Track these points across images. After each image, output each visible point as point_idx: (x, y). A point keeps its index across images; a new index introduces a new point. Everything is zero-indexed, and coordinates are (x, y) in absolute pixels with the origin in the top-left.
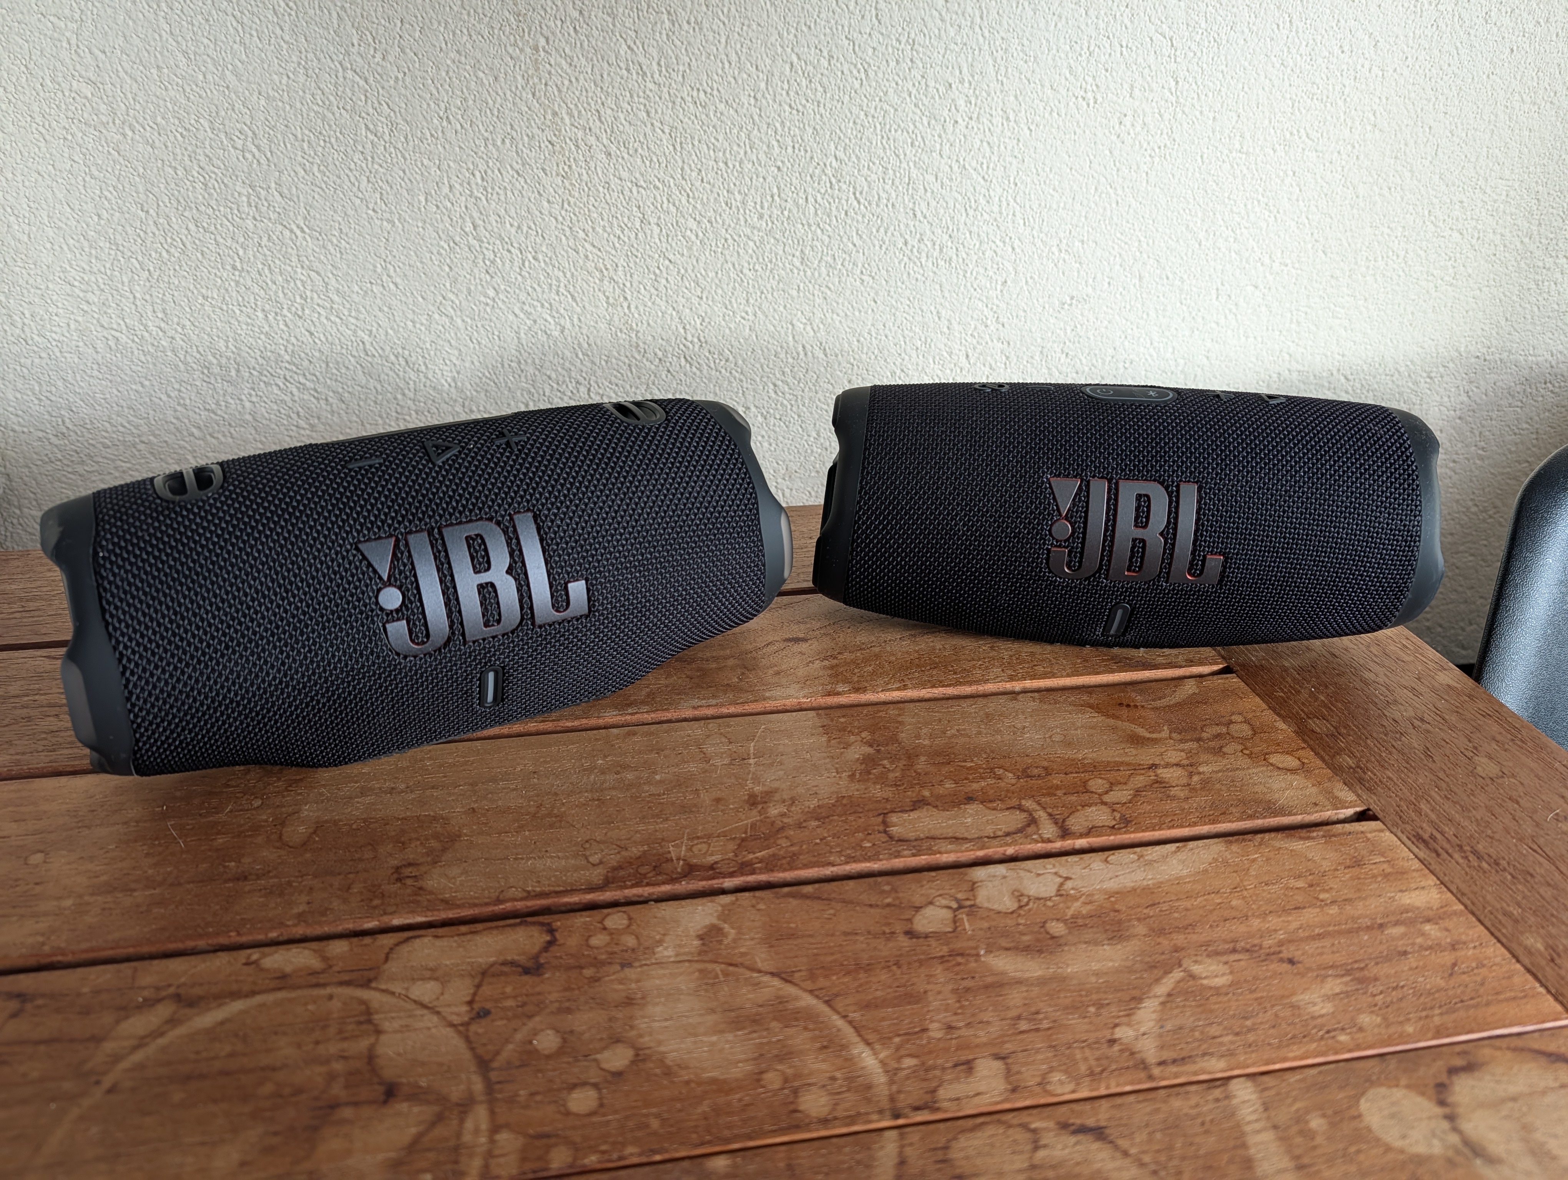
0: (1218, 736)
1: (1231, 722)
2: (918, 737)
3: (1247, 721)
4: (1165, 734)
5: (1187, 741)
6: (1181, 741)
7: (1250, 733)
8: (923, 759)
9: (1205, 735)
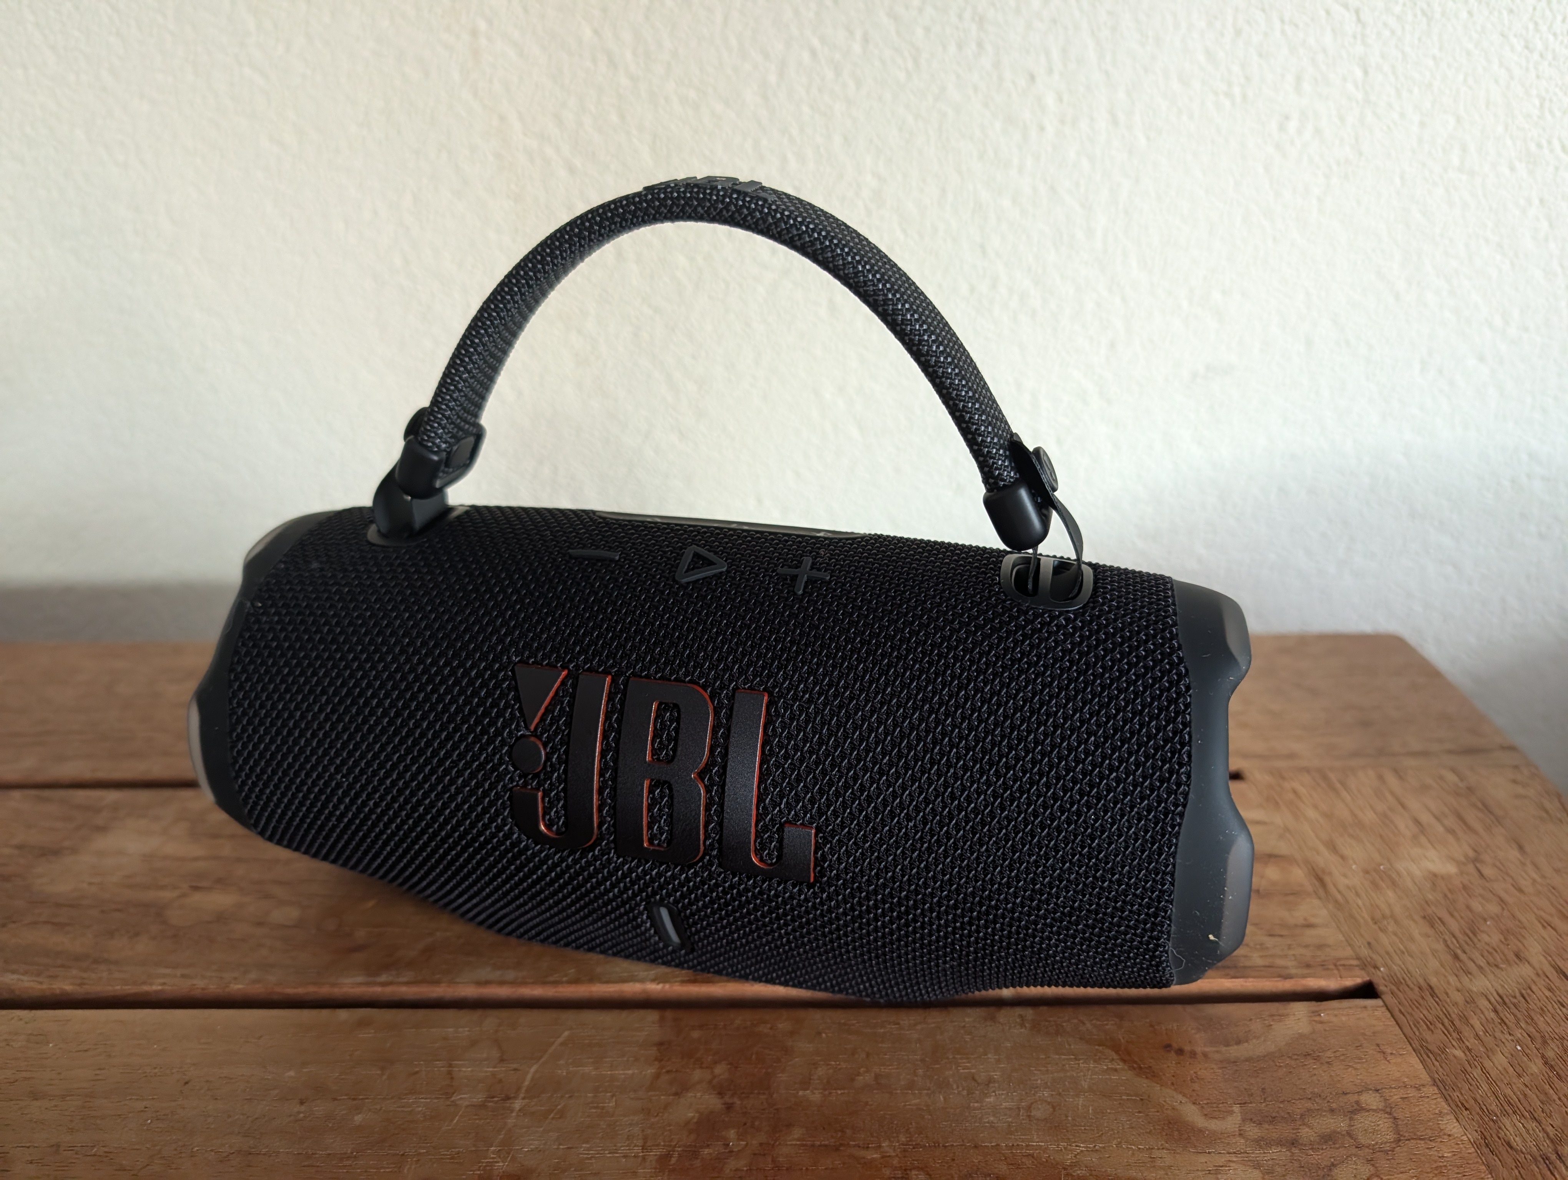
0: (1328, 1138)
1: (1359, 1108)
2: (806, 1083)
3: (1388, 1110)
4: (1232, 1122)
5: (1269, 1143)
6: (1262, 1143)
7: (1391, 1137)
8: (797, 1132)
9: (1306, 1133)
